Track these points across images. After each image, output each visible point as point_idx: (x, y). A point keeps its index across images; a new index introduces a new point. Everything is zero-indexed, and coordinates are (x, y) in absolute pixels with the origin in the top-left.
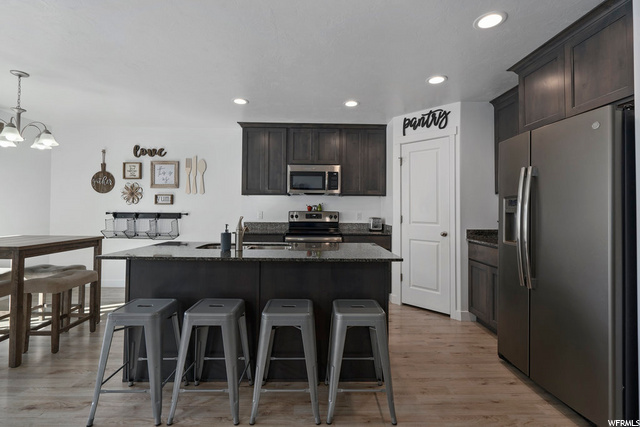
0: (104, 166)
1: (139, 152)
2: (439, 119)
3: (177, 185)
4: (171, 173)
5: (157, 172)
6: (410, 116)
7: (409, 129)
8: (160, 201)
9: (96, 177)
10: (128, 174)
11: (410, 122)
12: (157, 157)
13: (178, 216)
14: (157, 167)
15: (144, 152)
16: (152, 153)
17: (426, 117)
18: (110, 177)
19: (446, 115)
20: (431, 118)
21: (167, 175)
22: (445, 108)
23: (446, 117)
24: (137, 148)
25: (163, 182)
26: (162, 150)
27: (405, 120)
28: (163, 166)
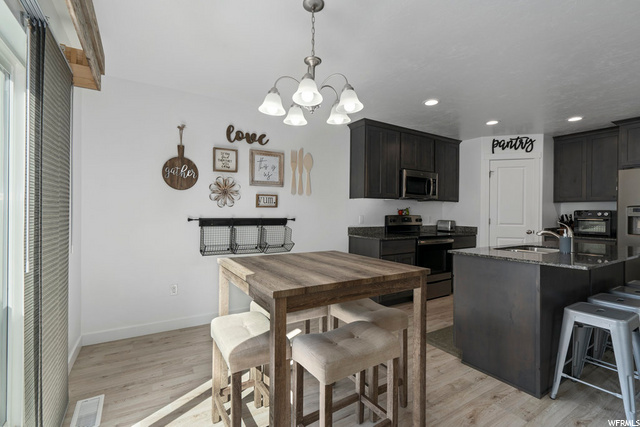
0: (181, 148)
1: (233, 136)
2: (526, 144)
3: (281, 184)
4: (274, 168)
5: (257, 164)
6: (500, 138)
7: (498, 149)
8: (262, 203)
9: (170, 165)
10: (219, 165)
11: (499, 143)
12: (256, 145)
13: (282, 222)
14: (257, 158)
15: (239, 136)
16: (251, 138)
17: (514, 142)
18: (192, 166)
19: (532, 142)
20: (518, 143)
21: (269, 169)
22: (531, 137)
23: (532, 144)
24: (230, 130)
25: (265, 179)
26: (264, 136)
27: (494, 141)
28: (265, 158)
